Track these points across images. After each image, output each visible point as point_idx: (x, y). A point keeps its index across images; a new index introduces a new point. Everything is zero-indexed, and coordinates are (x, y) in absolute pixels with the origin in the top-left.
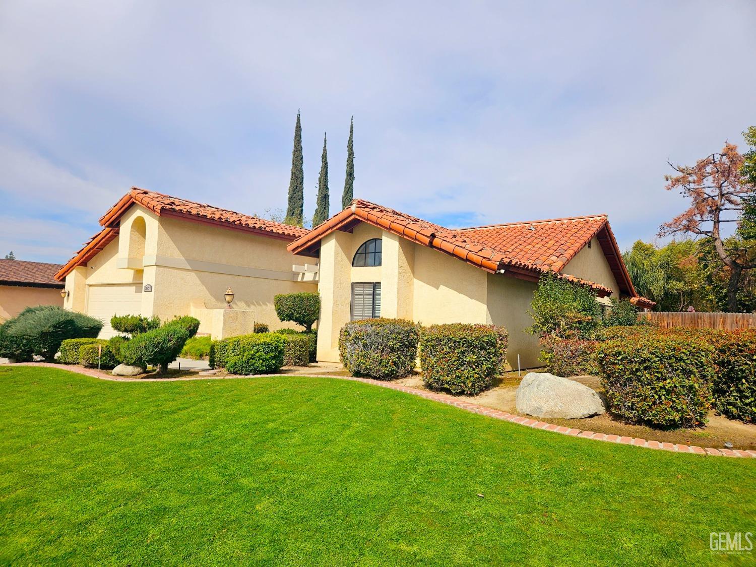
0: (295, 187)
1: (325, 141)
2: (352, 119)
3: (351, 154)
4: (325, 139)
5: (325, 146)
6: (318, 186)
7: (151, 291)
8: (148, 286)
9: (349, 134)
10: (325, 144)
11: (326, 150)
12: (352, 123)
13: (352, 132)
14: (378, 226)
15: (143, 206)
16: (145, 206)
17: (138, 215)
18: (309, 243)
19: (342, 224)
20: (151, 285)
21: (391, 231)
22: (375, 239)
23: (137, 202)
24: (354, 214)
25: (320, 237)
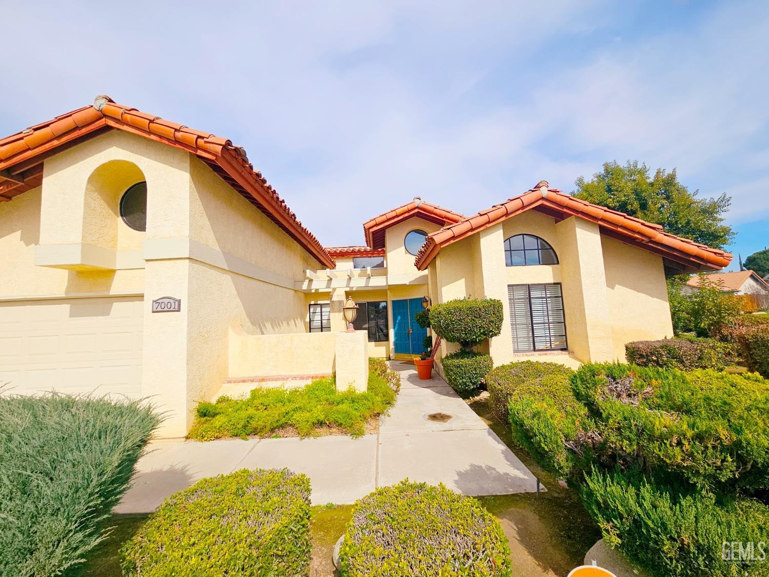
7: (179, 310)
8: (166, 301)
14: (579, 215)
15: (153, 137)
16: (160, 137)
17: (113, 158)
18: (470, 234)
19: (524, 210)
20: (178, 298)
21: (600, 223)
22: (523, 235)
23: (125, 128)
24: (543, 198)
25: (488, 225)
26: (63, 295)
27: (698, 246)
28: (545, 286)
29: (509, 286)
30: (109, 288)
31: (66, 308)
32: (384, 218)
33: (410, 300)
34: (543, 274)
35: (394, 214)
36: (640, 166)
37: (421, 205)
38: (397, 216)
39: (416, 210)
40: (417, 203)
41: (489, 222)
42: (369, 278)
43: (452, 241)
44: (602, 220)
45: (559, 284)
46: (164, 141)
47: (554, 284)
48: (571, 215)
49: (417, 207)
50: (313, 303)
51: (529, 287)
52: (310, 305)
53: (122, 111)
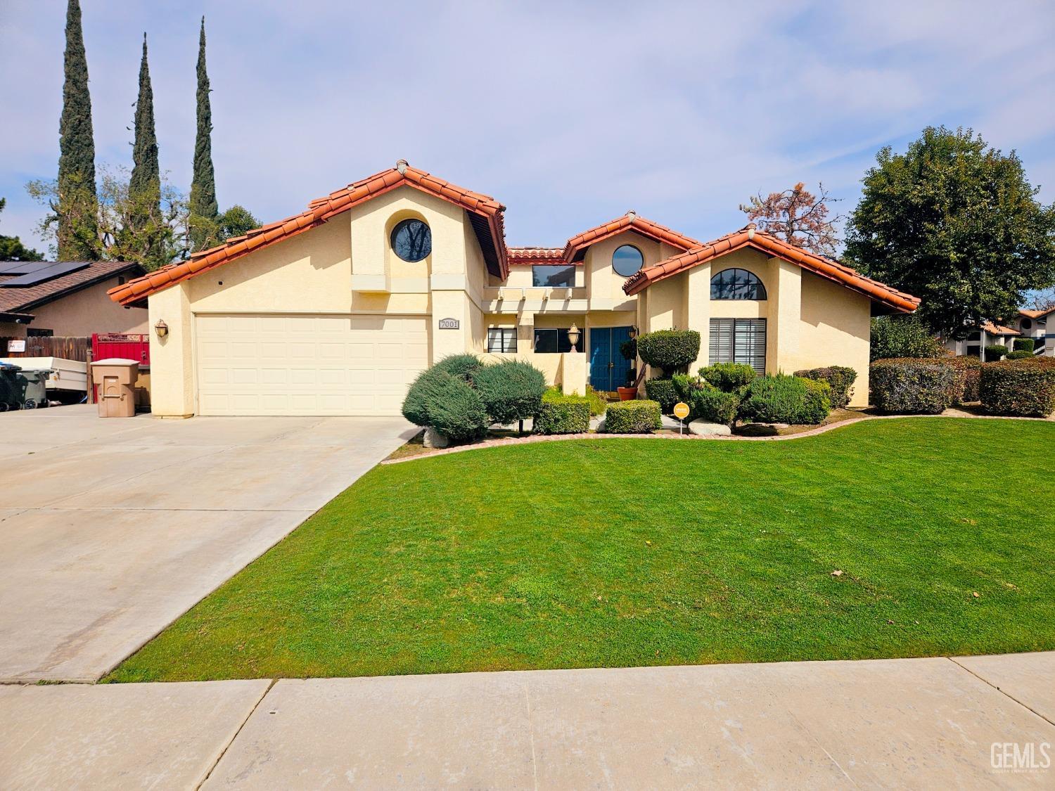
0: (77, 122)
1: (145, 48)
2: (203, 22)
3: (204, 85)
4: (145, 44)
5: (145, 59)
6: (133, 126)
7: (458, 329)
8: (450, 321)
9: (198, 48)
10: (145, 53)
11: (147, 65)
12: (203, 27)
13: (202, 43)
14: (782, 257)
15: (441, 197)
16: (448, 197)
17: (404, 208)
18: (680, 271)
19: (731, 251)
20: (457, 319)
21: (800, 265)
22: (735, 269)
23: (420, 188)
24: (750, 240)
25: (697, 264)
26: (349, 312)
27: (890, 291)
28: (749, 322)
29: (711, 319)
30: (386, 307)
31: (348, 321)
32: (593, 234)
33: (613, 328)
34: (749, 309)
35: (604, 230)
36: (974, 139)
37: (636, 221)
38: (607, 233)
39: (630, 227)
40: (631, 218)
41: (698, 261)
42: (568, 300)
43: (663, 277)
44: (802, 262)
45: (765, 319)
46: (450, 201)
47: (759, 319)
48: (774, 256)
49: (631, 224)
50: (491, 326)
51: (735, 321)
52: (489, 329)
53: (421, 176)
